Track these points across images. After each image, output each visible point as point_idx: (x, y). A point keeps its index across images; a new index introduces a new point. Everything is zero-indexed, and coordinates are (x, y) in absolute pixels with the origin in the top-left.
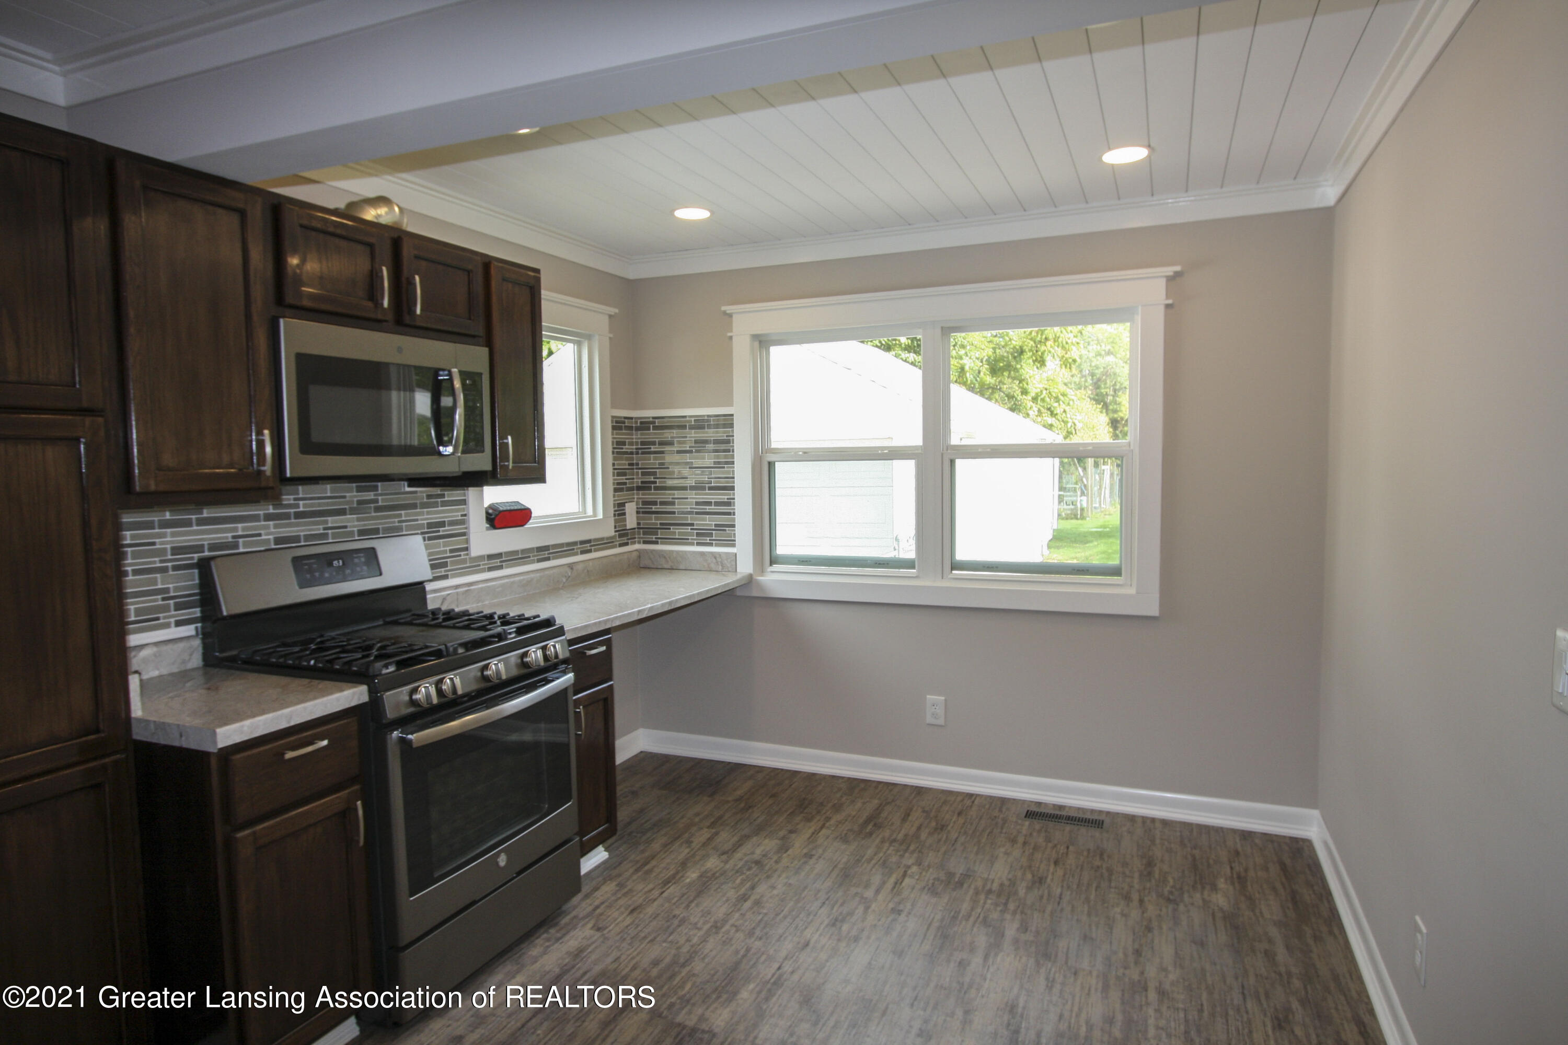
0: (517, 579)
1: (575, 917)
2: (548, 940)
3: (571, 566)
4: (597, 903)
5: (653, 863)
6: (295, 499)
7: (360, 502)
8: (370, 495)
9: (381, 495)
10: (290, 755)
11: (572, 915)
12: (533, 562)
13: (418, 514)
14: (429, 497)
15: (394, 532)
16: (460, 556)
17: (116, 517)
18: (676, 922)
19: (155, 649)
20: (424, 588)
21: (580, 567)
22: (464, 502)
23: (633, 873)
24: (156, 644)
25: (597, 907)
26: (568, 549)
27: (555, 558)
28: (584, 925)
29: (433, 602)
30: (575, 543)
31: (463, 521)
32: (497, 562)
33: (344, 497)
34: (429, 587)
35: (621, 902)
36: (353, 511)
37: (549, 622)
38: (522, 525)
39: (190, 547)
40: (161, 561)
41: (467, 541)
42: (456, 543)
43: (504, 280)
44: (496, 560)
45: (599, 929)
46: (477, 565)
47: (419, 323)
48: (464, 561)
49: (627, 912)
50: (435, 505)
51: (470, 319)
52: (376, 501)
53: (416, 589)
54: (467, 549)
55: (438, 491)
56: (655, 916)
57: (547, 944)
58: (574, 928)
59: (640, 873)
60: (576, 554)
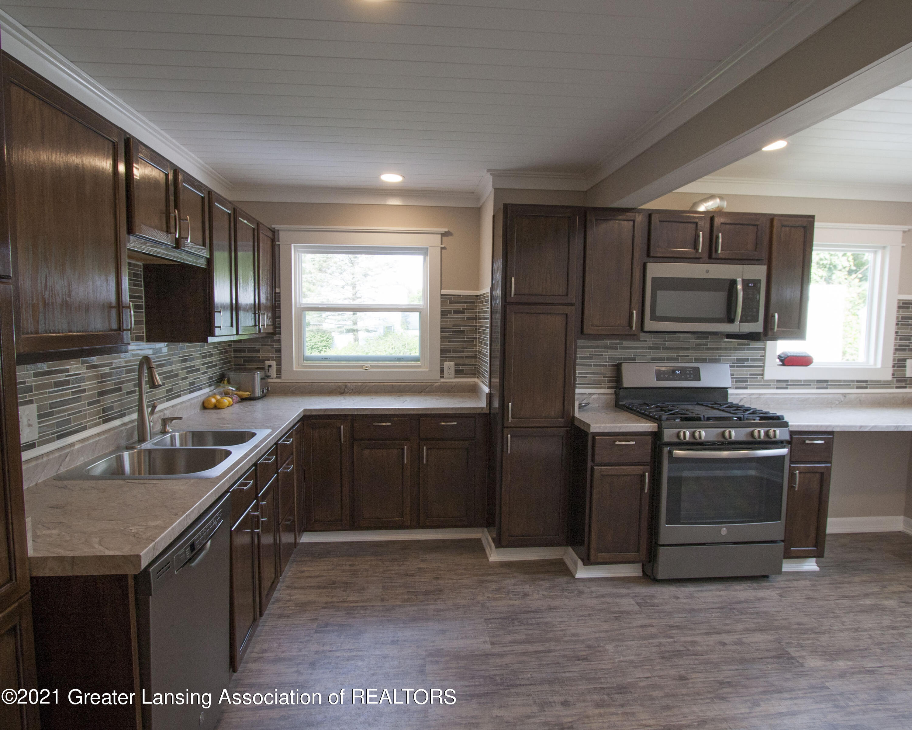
0: (797, 396)
1: (772, 585)
2: (750, 587)
3: (844, 395)
4: (790, 586)
5: (846, 585)
6: (664, 341)
7: (697, 345)
8: (704, 342)
9: (709, 342)
10: (617, 443)
11: (771, 584)
12: (813, 388)
13: (731, 353)
14: (739, 344)
15: (716, 360)
16: (757, 378)
17: (576, 343)
18: (832, 615)
19: (598, 396)
20: (727, 391)
21: (853, 397)
22: (764, 349)
23: (827, 584)
24: (599, 394)
25: (790, 587)
26: (847, 384)
27: (831, 388)
28: (774, 591)
29: (731, 399)
30: (853, 381)
31: (763, 358)
32: (784, 385)
33: (690, 342)
34: (730, 391)
35: (806, 592)
36: (693, 349)
37: (778, 418)
38: (807, 366)
39: (617, 358)
40: (604, 362)
41: (763, 370)
42: (757, 371)
43: (783, 226)
44: (783, 384)
45: (781, 596)
46: (768, 384)
47: (721, 256)
48: (760, 381)
49: (805, 597)
50: (744, 349)
51: (756, 251)
52: (707, 345)
53: (723, 391)
54: (762, 375)
55: (746, 342)
56: (820, 607)
57: (747, 588)
58: (768, 589)
59: (831, 586)
60: (853, 388)
